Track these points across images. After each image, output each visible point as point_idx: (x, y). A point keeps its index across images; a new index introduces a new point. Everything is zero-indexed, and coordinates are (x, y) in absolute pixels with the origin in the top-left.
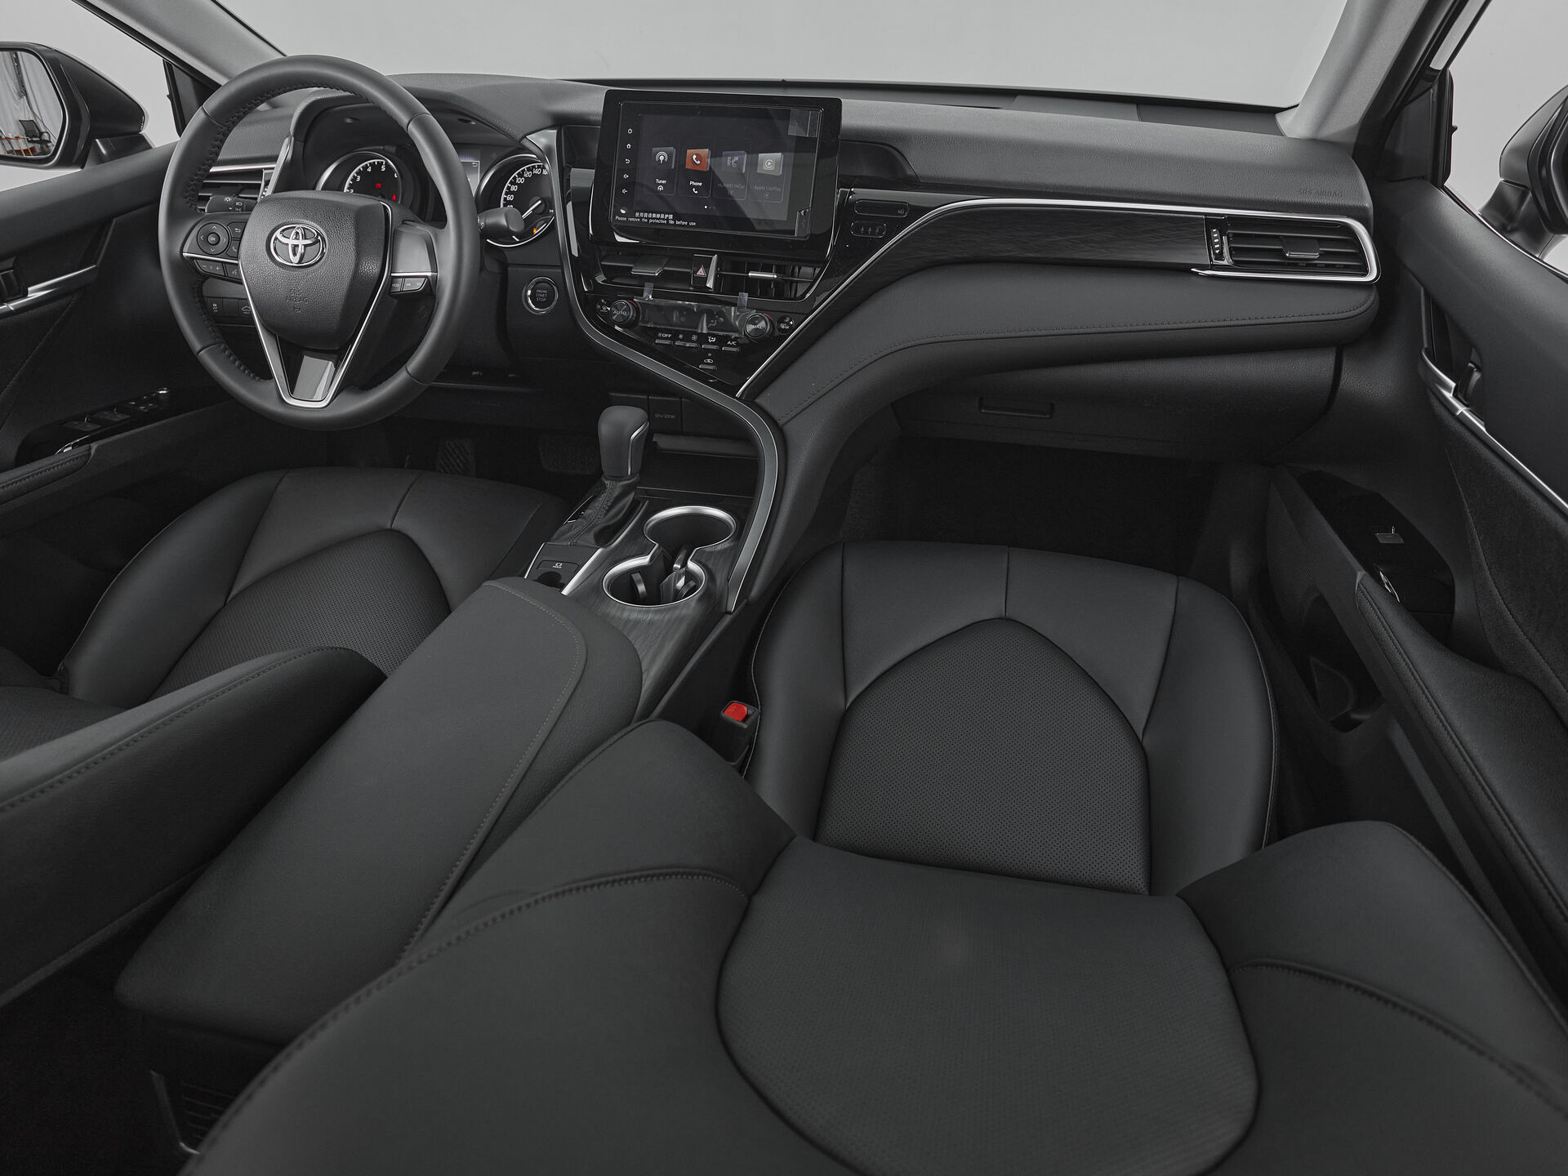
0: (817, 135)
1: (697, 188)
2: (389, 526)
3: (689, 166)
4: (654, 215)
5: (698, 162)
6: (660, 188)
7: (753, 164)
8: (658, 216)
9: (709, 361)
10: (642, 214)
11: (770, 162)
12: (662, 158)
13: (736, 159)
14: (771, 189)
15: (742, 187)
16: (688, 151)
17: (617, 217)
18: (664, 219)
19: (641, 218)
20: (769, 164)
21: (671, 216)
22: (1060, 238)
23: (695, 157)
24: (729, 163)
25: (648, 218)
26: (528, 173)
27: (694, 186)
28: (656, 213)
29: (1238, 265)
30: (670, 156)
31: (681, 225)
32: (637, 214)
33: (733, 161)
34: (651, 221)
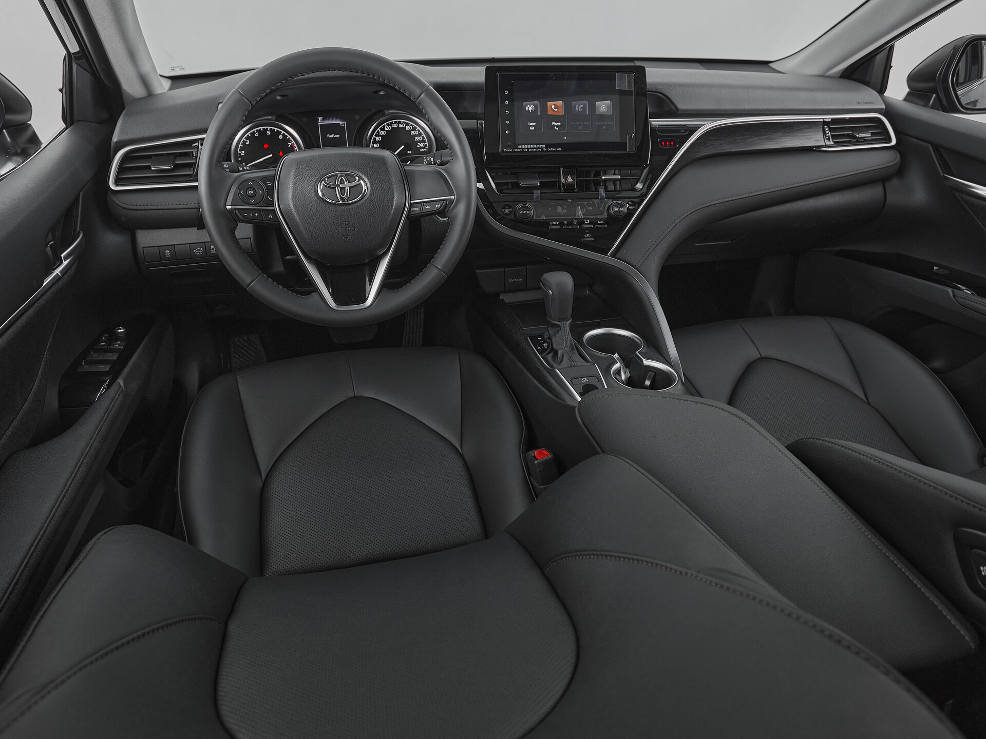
0: (632, 89)
1: (557, 126)
2: (351, 395)
3: (550, 112)
4: (532, 146)
5: (556, 110)
6: (532, 128)
7: (593, 107)
8: (535, 146)
9: (588, 235)
10: (523, 146)
11: (603, 106)
12: (530, 109)
13: (582, 106)
14: (606, 123)
15: (588, 123)
16: (548, 103)
17: (505, 150)
18: (539, 148)
19: (523, 149)
20: (603, 108)
21: (544, 146)
22: (756, 138)
23: (553, 106)
24: (577, 109)
25: (528, 149)
26: (388, 127)
27: (556, 125)
28: (533, 144)
29: (837, 144)
30: (536, 107)
31: (551, 151)
32: (519, 147)
33: (580, 108)
34: (530, 150)
